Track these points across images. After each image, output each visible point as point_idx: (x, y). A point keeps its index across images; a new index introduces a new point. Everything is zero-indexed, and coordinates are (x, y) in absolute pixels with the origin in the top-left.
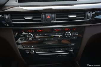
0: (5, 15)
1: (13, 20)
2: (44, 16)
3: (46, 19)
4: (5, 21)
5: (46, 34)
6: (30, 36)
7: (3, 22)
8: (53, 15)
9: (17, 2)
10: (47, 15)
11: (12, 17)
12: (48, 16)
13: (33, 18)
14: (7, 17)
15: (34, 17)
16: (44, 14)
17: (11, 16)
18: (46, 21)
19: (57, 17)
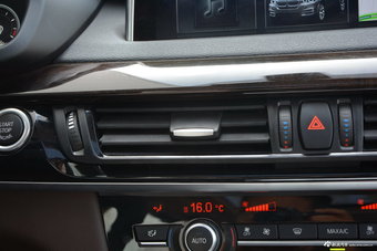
0: (59, 115)
1: (105, 139)
2: (285, 116)
3: (299, 138)
4: (58, 146)
5: (297, 232)
6: (203, 240)
7: (51, 153)
8: (346, 114)
9: (126, 38)
10: (307, 110)
11: (102, 125)
12: (316, 120)
13: (223, 130)
14: (72, 122)
15: (226, 124)
16: (289, 108)
17: (97, 117)
18: (304, 148)
19: (368, 126)
